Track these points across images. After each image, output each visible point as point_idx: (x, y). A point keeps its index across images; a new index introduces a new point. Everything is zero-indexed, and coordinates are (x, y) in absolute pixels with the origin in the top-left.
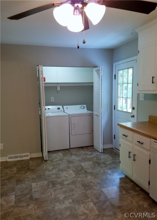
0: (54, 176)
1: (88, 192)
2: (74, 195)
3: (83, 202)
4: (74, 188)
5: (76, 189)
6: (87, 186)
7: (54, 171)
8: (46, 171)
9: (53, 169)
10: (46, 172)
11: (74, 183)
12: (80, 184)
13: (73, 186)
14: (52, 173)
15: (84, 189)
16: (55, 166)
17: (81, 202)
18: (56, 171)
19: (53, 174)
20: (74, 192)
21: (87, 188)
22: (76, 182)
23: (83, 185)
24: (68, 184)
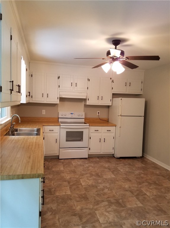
1: (83, 192)
2: (96, 191)
3: (89, 186)
4: (96, 197)
5: (95, 196)
6: (83, 197)
11: (97, 203)
12: (90, 200)
13: (98, 198)
15: (87, 195)
17: (91, 186)
20: (96, 193)
21: (84, 196)
22: (95, 202)
23: (88, 199)
24: (103, 201)
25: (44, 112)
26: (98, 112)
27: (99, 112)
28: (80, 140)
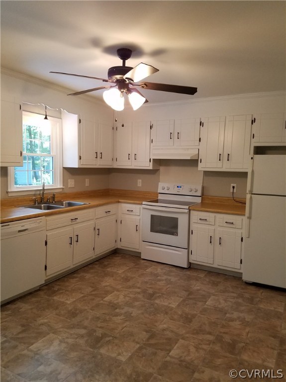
0: (243, 308)
7: (235, 315)
8: (248, 322)
9: (232, 320)
10: (249, 320)
14: (241, 315)
16: (224, 322)
18: (232, 314)
19: (242, 312)
25: (140, 183)
26: (232, 185)
27: (235, 185)
28: (172, 234)
